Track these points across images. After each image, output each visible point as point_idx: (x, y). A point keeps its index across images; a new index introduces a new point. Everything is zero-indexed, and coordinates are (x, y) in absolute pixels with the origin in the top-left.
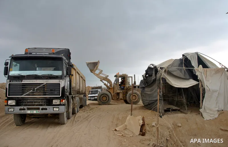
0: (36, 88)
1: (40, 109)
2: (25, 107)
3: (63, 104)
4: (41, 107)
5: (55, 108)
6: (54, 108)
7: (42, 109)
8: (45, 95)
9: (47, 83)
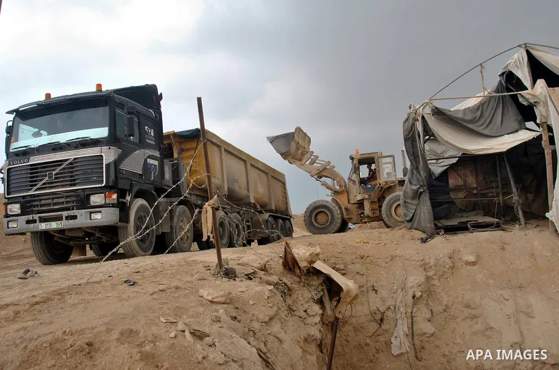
0: (54, 173)
1: (64, 218)
2: (36, 217)
3: (112, 204)
4: (65, 214)
5: (93, 215)
6: (91, 213)
7: (67, 218)
8: (75, 185)
9: (75, 159)
